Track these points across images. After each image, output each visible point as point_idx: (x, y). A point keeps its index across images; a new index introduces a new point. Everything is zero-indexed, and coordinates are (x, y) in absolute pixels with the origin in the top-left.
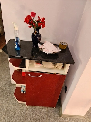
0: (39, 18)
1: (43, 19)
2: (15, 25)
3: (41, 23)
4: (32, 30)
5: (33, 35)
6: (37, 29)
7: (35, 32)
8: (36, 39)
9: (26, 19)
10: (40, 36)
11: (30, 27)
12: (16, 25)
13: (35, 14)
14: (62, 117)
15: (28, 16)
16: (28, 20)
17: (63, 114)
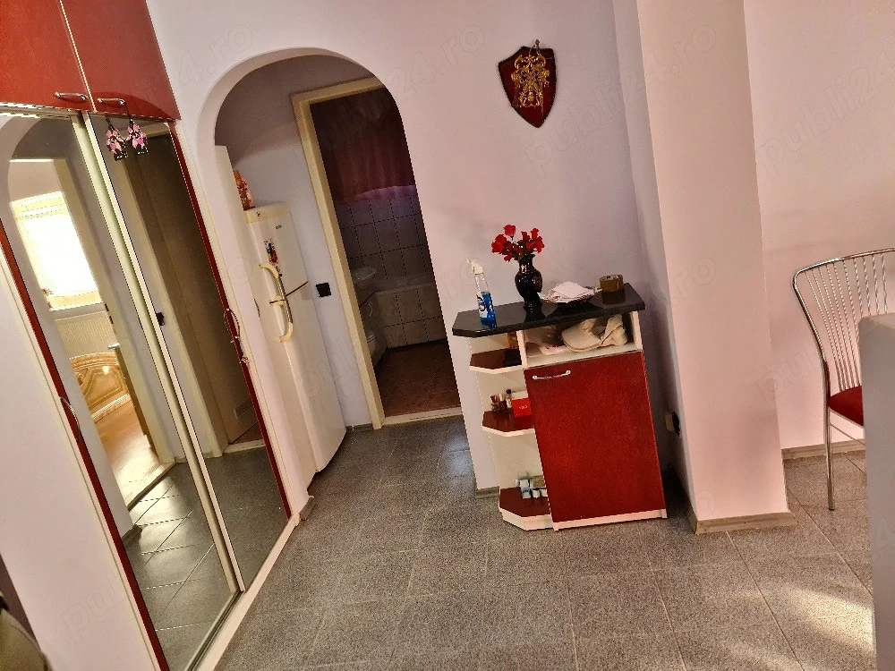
0: (524, 234)
1: (535, 232)
2: (473, 264)
3: (532, 243)
4: (514, 266)
5: (518, 277)
6: (526, 259)
7: (523, 267)
8: (529, 283)
9: (494, 245)
10: (538, 274)
11: (508, 259)
12: (477, 262)
13: (514, 228)
14: (700, 531)
15: (500, 238)
16: (501, 246)
17: (699, 519)
